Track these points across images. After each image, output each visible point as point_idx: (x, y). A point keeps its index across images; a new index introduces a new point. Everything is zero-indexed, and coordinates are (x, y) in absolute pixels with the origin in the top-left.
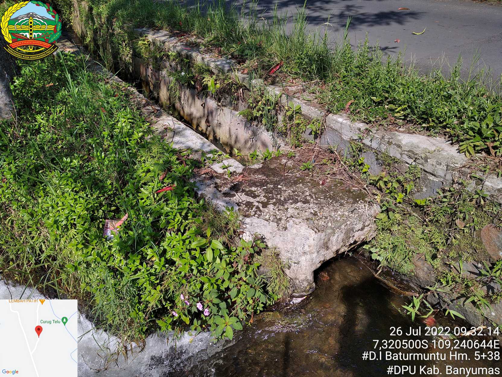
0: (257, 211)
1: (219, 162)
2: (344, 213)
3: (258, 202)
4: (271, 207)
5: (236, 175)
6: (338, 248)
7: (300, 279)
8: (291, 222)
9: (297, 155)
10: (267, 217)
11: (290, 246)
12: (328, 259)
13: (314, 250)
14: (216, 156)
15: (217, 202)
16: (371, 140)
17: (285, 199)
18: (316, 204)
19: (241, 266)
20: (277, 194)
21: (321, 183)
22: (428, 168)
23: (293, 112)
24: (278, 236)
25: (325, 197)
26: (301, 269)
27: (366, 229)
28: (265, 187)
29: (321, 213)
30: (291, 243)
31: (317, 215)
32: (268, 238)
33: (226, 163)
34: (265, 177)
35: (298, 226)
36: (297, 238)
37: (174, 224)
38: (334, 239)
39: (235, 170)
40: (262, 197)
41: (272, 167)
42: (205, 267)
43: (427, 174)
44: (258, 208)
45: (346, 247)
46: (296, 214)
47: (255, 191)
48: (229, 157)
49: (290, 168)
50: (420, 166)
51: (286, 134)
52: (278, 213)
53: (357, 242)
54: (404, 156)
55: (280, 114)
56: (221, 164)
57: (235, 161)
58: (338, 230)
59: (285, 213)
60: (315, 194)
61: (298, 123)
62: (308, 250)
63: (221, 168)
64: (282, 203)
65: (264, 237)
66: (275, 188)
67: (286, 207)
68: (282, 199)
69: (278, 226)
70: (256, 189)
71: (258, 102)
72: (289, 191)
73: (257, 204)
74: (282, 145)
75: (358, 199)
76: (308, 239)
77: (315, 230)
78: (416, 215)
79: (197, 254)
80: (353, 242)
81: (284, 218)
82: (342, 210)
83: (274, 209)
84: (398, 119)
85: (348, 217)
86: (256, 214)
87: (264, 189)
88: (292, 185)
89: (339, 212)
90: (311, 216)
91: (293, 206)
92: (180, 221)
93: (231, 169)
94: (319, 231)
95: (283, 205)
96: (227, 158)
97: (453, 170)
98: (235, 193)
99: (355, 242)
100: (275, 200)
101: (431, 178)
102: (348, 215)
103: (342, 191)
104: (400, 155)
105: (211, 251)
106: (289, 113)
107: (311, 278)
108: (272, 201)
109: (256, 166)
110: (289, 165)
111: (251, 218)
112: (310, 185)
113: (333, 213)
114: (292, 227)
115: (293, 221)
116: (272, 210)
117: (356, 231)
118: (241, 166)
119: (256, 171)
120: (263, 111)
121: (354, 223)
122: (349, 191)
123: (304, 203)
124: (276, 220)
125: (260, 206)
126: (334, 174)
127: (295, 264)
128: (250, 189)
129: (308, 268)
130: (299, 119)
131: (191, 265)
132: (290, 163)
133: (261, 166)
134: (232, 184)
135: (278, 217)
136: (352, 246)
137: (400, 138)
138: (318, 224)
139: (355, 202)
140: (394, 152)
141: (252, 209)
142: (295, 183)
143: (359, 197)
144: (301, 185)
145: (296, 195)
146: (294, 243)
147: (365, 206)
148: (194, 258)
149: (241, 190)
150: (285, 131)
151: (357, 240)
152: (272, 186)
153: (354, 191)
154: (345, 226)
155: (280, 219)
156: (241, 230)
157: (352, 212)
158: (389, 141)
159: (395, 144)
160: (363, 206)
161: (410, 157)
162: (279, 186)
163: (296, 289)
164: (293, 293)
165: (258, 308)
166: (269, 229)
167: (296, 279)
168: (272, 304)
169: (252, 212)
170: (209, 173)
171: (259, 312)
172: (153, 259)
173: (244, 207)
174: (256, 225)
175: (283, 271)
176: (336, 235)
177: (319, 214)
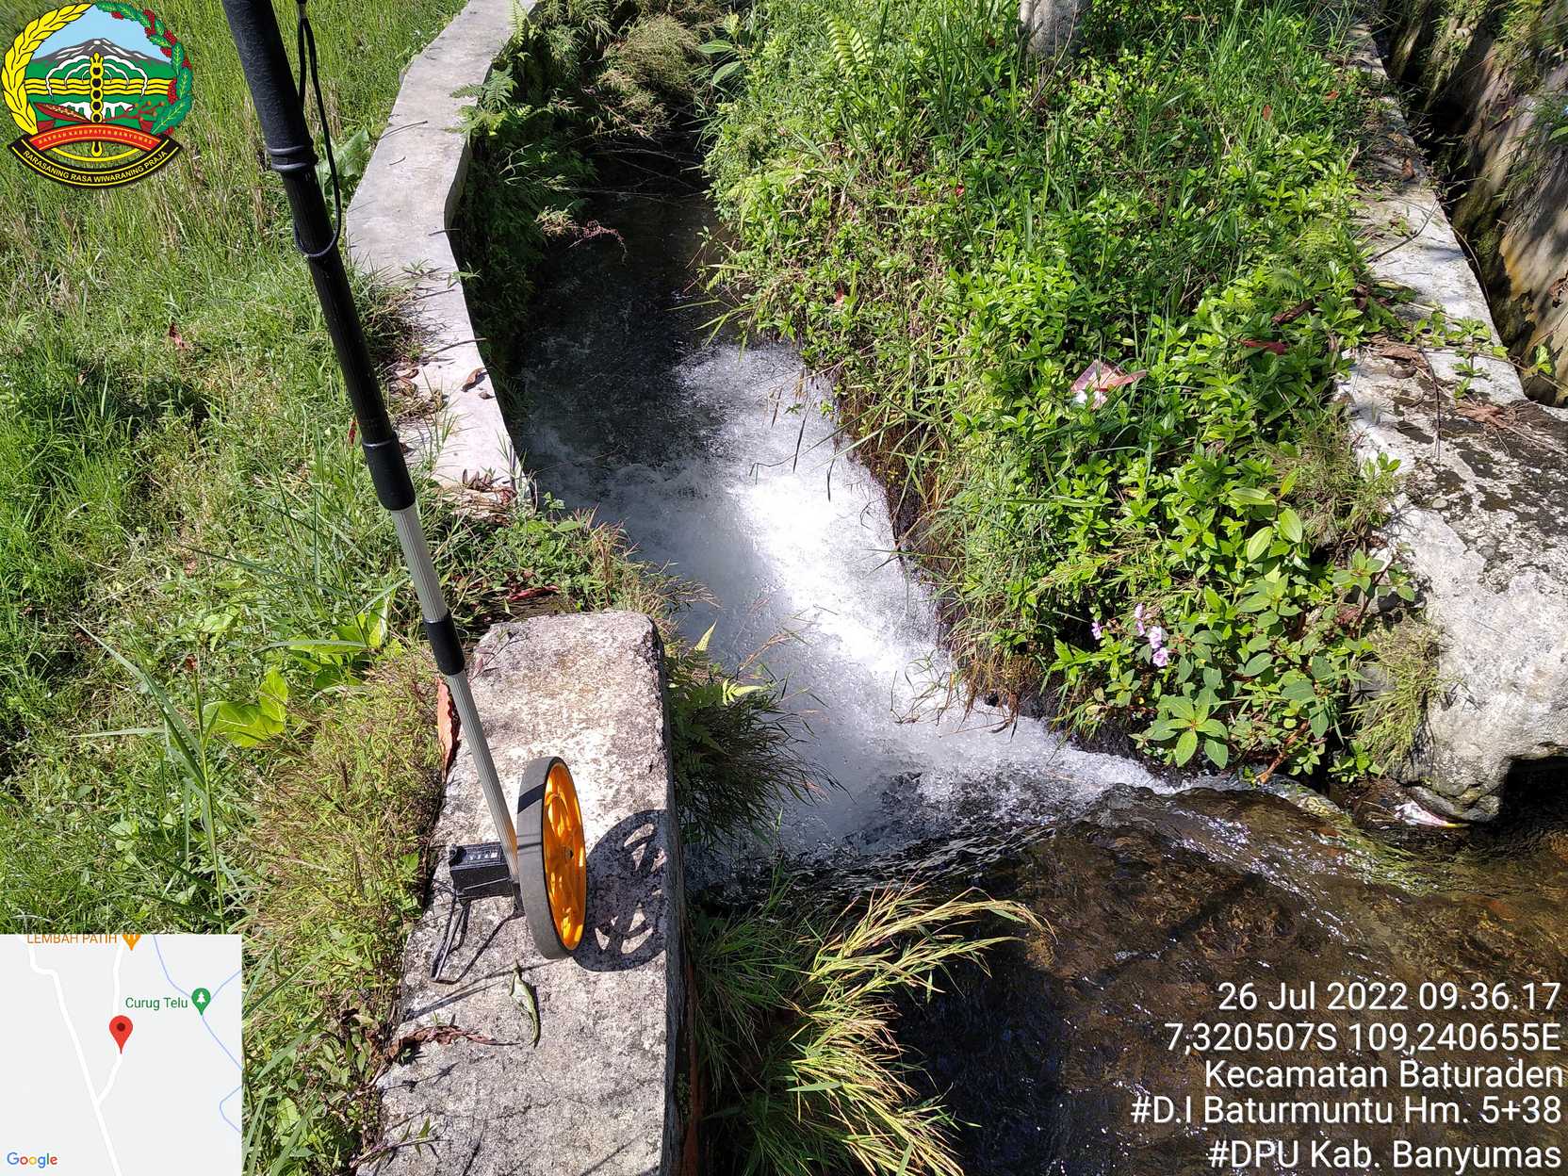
0: (1457, 504)
1: (1461, 354)
3: (1481, 488)
4: (1506, 517)
5: (1479, 403)
8: (1531, 578)
10: (1472, 533)
11: (1486, 644)
13: (1547, 693)
14: (1467, 337)
15: (1368, 431)
20: (1558, 504)
24: (1469, 599)
26: (1479, 727)
28: (1538, 471)
30: (1494, 638)
32: (1438, 592)
33: (1481, 364)
35: (1541, 598)
36: (1516, 631)
37: (1229, 430)
39: (1489, 391)
40: (1504, 486)
42: (1237, 577)
44: (1467, 499)
47: (1497, 463)
48: (1505, 356)
52: (1511, 538)
56: (1462, 361)
57: (1514, 374)
59: (1535, 551)
62: (1529, 680)
63: (1454, 368)
64: (1550, 528)
65: (1428, 584)
67: (1554, 540)
69: (1486, 570)
70: (1506, 459)
73: (1470, 488)
79: (1234, 528)
81: (1519, 560)
83: (1509, 526)
86: (1448, 508)
87: (1528, 471)
93: (1481, 386)
95: (1546, 533)
96: (1495, 357)
98: (1436, 438)
100: (1535, 510)
105: (1269, 537)
107: (1493, 770)
108: (1522, 507)
111: (1429, 516)
114: (1522, 592)
115: (1538, 580)
116: (1504, 526)
118: (1518, 390)
119: (1551, 425)
124: (1492, 552)
125: (1479, 498)
127: (1469, 705)
128: (1490, 451)
129: (1498, 733)
131: (1204, 547)
134: (1449, 417)
135: (1503, 548)
141: (1447, 493)
146: (1500, 641)
149: (1460, 440)
155: (1505, 557)
156: (1383, 536)
163: (1430, 774)
164: (1419, 783)
165: (1300, 760)
166: (1457, 567)
167: (1447, 745)
168: (1344, 779)
169: (1441, 501)
170: (1408, 361)
171: (1296, 771)
172: (1132, 493)
173: (1428, 477)
174: (1429, 540)
175: (1424, 706)
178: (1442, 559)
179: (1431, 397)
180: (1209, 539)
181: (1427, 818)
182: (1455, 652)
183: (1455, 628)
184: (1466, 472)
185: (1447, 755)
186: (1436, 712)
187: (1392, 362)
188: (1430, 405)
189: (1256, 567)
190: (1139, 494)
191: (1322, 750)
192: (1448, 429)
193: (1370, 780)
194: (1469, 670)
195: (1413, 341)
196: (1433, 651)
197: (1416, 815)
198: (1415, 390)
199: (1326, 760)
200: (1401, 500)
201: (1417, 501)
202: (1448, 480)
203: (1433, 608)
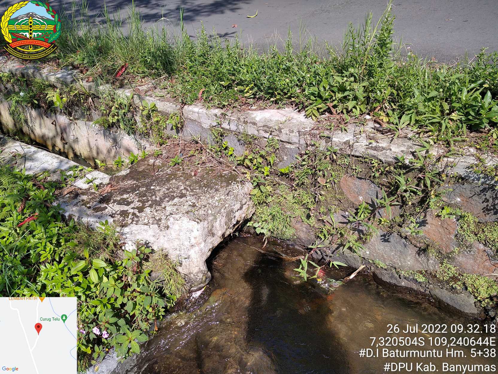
0: (133, 218)
1: (81, 178)
2: (221, 197)
3: (133, 208)
4: (148, 210)
5: (103, 187)
6: (224, 231)
7: (195, 272)
8: (171, 219)
9: (164, 152)
10: (146, 221)
11: (176, 243)
12: (216, 245)
13: (201, 240)
14: (77, 172)
15: (89, 219)
16: (229, 123)
17: (160, 199)
18: (193, 195)
19: (130, 278)
20: (152, 196)
21: (193, 174)
22: (284, 138)
23: (149, 111)
24: (162, 237)
25: (200, 187)
26: (193, 262)
27: (245, 207)
28: (138, 192)
29: (200, 203)
30: (177, 240)
31: (196, 206)
32: (152, 242)
33: (89, 176)
34: (135, 182)
35: (179, 222)
36: (181, 234)
37: (46, 255)
38: (217, 224)
39: (101, 182)
40: (137, 203)
41: (141, 170)
42: (94, 290)
43: (284, 144)
44: (134, 214)
45: (230, 228)
46: (175, 210)
47: (128, 198)
48: (91, 169)
49: (159, 167)
50: (277, 138)
51: (148, 134)
52: (156, 214)
53: (240, 221)
54: (261, 132)
55: (136, 115)
56: (84, 179)
57: (100, 172)
58: (219, 215)
59: (164, 212)
60: (190, 186)
61: (158, 121)
62: (195, 242)
63: (85, 183)
64: (159, 203)
65: (147, 242)
66: (149, 189)
67: (163, 206)
68: (158, 199)
69: (159, 227)
70: (128, 196)
71: (111, 108)
72: (164, 190)
73: (132, 211)
74: (147, 145)
75: (230, 182)
76: (192, 231)
77: (197, 220)
78: (284, 183)
79: (80, 279)
80: (235, 222)
81: (164, 217)
82: (219, 195)
83: (151, 212)
84: (249, 99)
85: (225, 201)
86: (133, 221)
87: (136, 194)
88: (165, 183)
89: (216, 198)
90: (190, 209)
91: (170, 203)
92: (52, 249)
93: (97, 182)
94: (201, 221)
95: (160, 205)
96: (90, 172)
97: (305, 135)
98: (106, 205)
99: (238, 222)
100: (150, 202)
102: (225, 199)
103: (215, 177)
104: (257, 132)
105: (95, 272)
106: (145, 113)
107: (204, 268)
108: (147, 204)
109: (123, 173)
110: (158, 164)
111: (130, 227)
112: (182, 178)
113: (211, 200)
114: (173, 224)
115: (174, 218)
116: (150, 213)
117: (236, 211)
118: (106, 176)
119: (125, 178)
120: (118, 116)
121: (232, 205)
122: (221, 176)
123: (181, 197)
124: (156, 221)
125: (136, 211)
126: (204, 163)
127: (186, 260)
128: (122, 197)
129: (199, 259)
130: (157, 116)
131: (77, 292)
132: (158, 162)
133: (128, 171)
134: (101, 197)
135: (157, 218)
136: (236, 227)
137: (253, 116)
138: (198, 214)
139: (229, 184)
140: (251, 131)
141: (128, 217)
142: (168, 180)
143: (231, 179)
144: (174, 181)
145: (171, 192)
146: (179, 239)
147: (238, 186)
148: (79, 284)
149: (112, 201)
150: (146, 131)
151: (239, 219)
152: (144, 189)
153: (226, 174)
154: (224, 209)
155: (160, 220)
156: (122, 242)
157: (228, 194)
158: (244, 121)
159: (251, 123)
160: (236, 186)
161: (266, 132)
162: (152, 187)
163: (192, 283)
164: (191, 288)
165: (160, 314)
166: (151, 232)
167: (190, 273)
168: (173, 306)
169: (129, 220)
170: (72, 191)
171: (161, 317)
173: (118, 218)
174: (136, 232)
175: (176, 270)
176: (218, 220)
177: (197, 205)
178: (145, 234)
179: (91, 196)
180: (78, 289)
181: (199, 293)
182: (171, 251)
183: (165, 246)
184: (125, 208)
185: (192, 276)
186: (180, 269)
187: (68, 195)
195: (66, 185)
196: (165, 257)
197: (197, 294)
198: (85, 198)
200: (118, 229)
201: (123, 226)
202: (124, 214)
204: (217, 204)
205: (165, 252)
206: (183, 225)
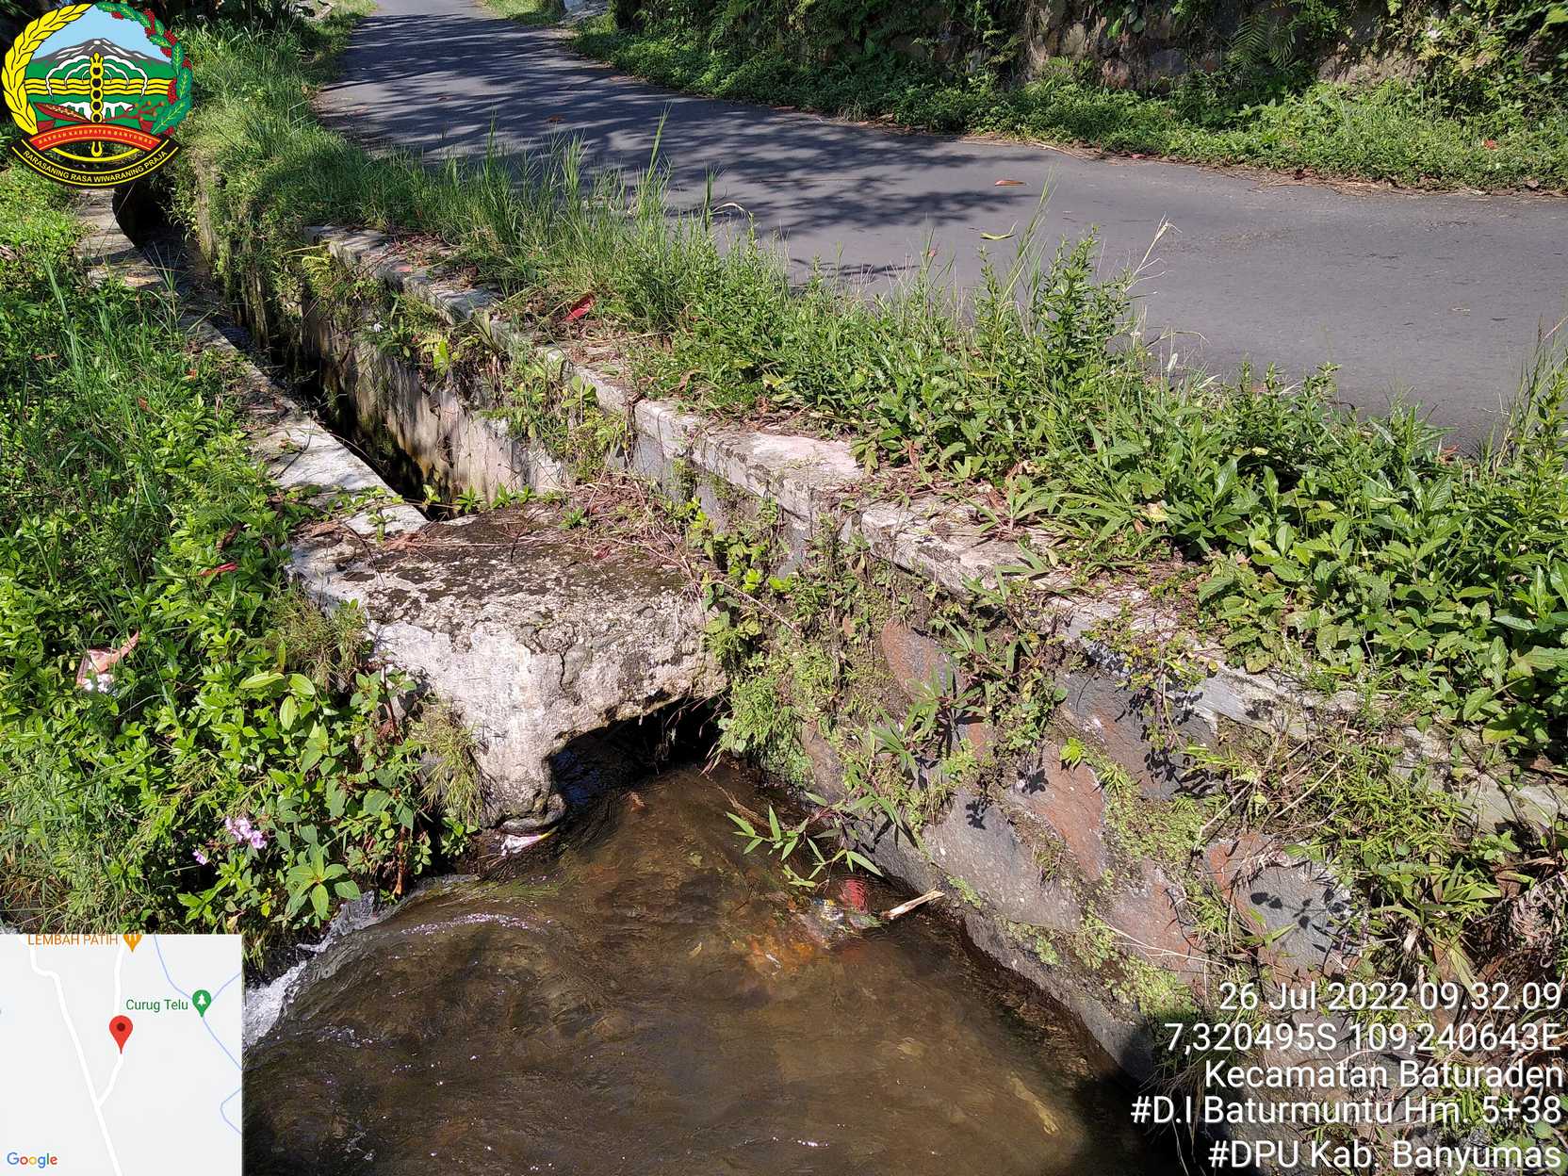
0: (411, 609)
1: (370, 512)
2: (622, 615)
3: (423, 591)
4: (447, 601)
6: (613, 701)
7: (512, 778)
8: (480, 627)
10: (430, 622)
11: (482, 691)
12: (585, 729)
13: (536, 700)
14: (370, 499)
15: (324, 590)
16: (703, 451)
17: (491, 587)
18: (562, 596)
20: (479, 577)
21: (596, 554)
22: (788, 502)
23: (578, 402)
24: (454, 667)
25: (591, 583)
26: (513, 751)
27: (688, 662)
28: (457, 563)
29: (564, 614)
30: (484, 684)
31: (551, 617)
32: (433, 674)
33: (387, 513)
34: (466, 543)
35: (494, 639)
36: (494, 670)
38: (591, 675)
39: (401, 528)
40: (438, 582)
41: (497, 523)
44: (416, 602)
45: (636, 702)
46: (501, 615)
47: (427, 570)
48: (401, 500)
49: (540, 526)
52: (457, 612)
53: (669, 695)
54: (753, 480)
56: (374, 517)
58: (599, 654)
59: (477, 612)
60: (571, 576)
61: (591, 429)
62: (521, 698)
63: (370, 523)
64: (480, 594)
65: (424, 673)
66: (482, 564)
67: (486, 600)
68: (485, 586)
69: (452, 641)
70: (432, 565)
72: (513, 571)
73: (415, 594)
75: (663, 588)
76: (517, 668)
77: (534, 647)
78: (784, 620)
80: (653, 693)
81: (469, 622)
83: (452, 605)
84: (782, 408)
85: (630, 626)
86: (406, 614)
87: (450, 566)
88: (526, 559)
90: (535, 620)
91: (502, 599)
93: (394, 527)
94: (543, 650)
95: (479, 598)
96: (397, 504)
97: (820, 499)
98: (377, 573)
99: (662, 695)
100: (465, 588)
101: (797, 525)
102: (630, 621)
104: (746, 480)
105: (293, 704)
106: (568, 404)
107: (540, 776)
108: (456, 590)
109: (459, 521)
110: (543, 520)
111: (398, 627)
112: (568, 558)
114: (481, 642)
115: (487, 629)
116: (449, 607)
117: (657, 663)
118: (421, 520)
119: (452, 530)
121: (646, 642)
122: (653, 572)
123: (532, 593)
124: (449, 627)
125: (424, 598)
126: (636, 538)
127: (498, 740)
128: (419, 565)
129: (526, 747)
130: (593, 418)
132: (543, 516)
133: (472, 521)
134: (379, 556)
135: (455, 621)
136: (658, 705)
137: (755, 443)
138: (546, 637)
141: (400, 605)
142: (536, 555)
144: (547, 559)
145: (524, 579)
146: (488, 683)
147: (673, 601)
148: (258, 725)
149: (394, 567)
151: (667, 688)
152: (475, 561)
153: (664, 571)
155: (459, 626)
157: (640, 613)
158: (728, 449)
159: (739, 456)
160: (670, 601)
161: (760, 481)
162: (494, 562)
163: (506, 806)
164: (504, 819)
165: (417, 858)
166: (433, 650)
167: (502, 778)
168: (457, 853)
169: (398, 612)
170: (333, 532)
171: (420, 868)
172: (173, 735)
173: (383, 602)
174: (406, 643)
175: (473, 760)
176: (596, 666)
177: (556, 616)
178: (422, 651)
179: (361, 549)
180: (250, 732)
181: (525, 841)
182: (468, 709)
183: (458, 693)
184: (407, 585)
185: (506, 785)
186: (482, 760)
187: (321, 538)
188: (363, 554)
189: (299, 734)
190: (177, 733)
191: (428, 842)
192: (380, 565)
193: (474, 841)
194: (484, 716)
195: (331, 518)
196: (455, 719)
197: (518, 843)
198: (347, 550)
199: (435, 847)
200: (373, 626)
201: (384, 620)
202: (397, 596)
203: (440, 687)
204: (605, 627)
205: (457, 707)
206: (502, 649)
